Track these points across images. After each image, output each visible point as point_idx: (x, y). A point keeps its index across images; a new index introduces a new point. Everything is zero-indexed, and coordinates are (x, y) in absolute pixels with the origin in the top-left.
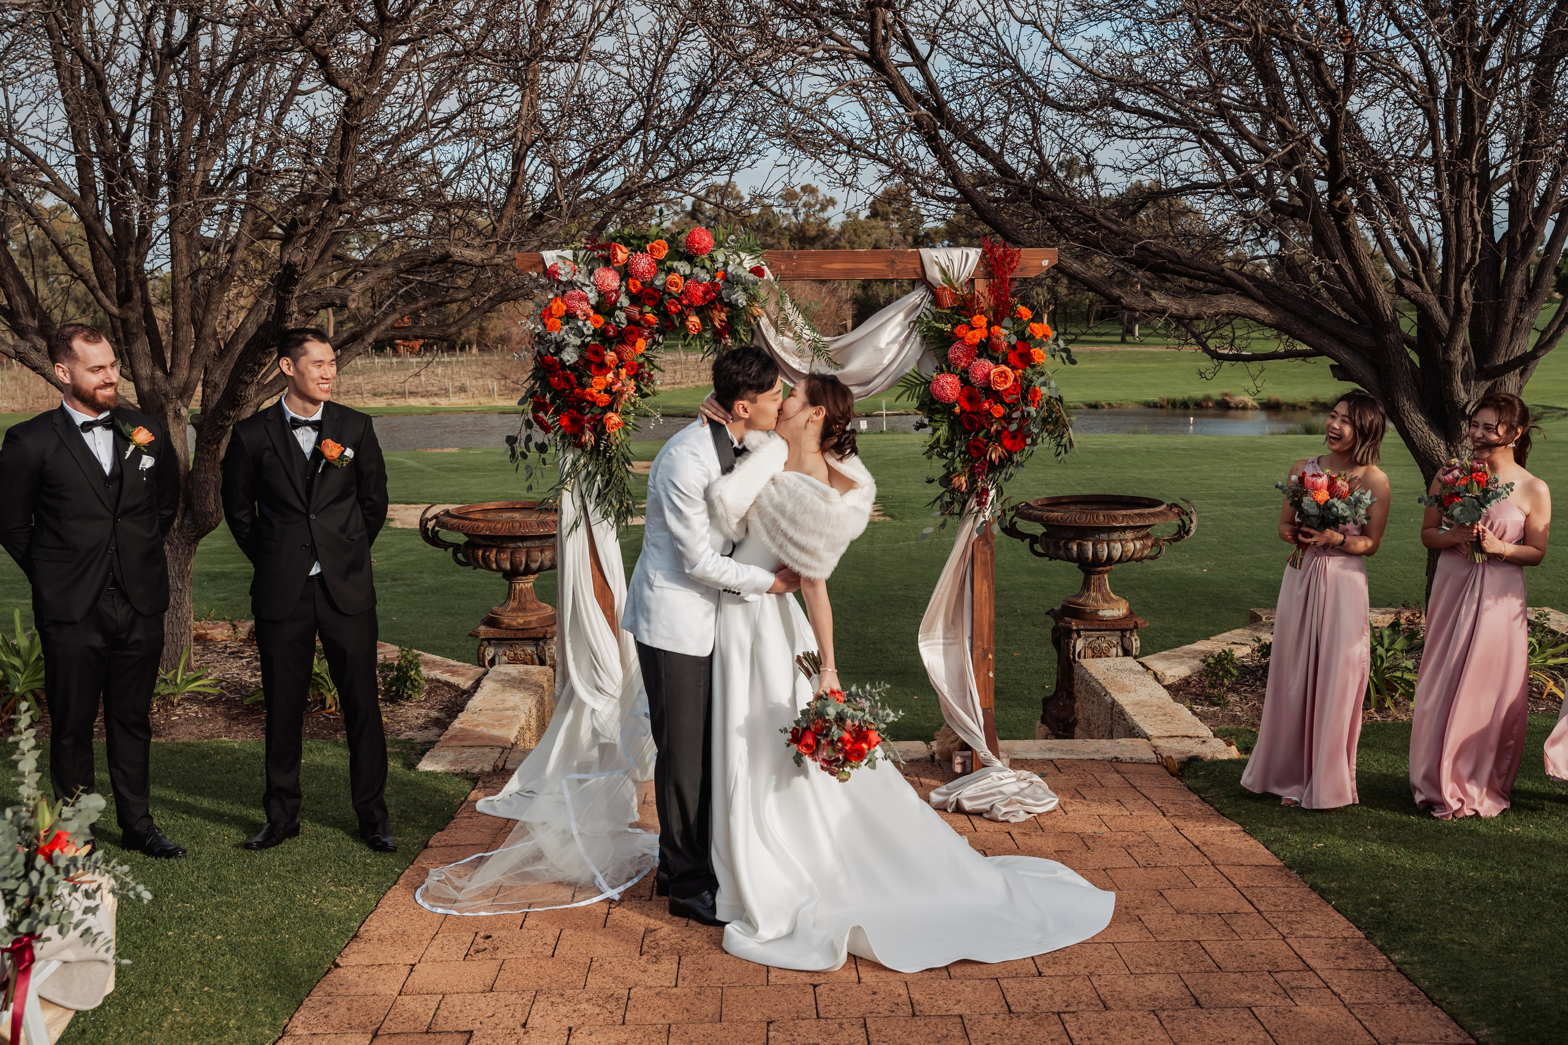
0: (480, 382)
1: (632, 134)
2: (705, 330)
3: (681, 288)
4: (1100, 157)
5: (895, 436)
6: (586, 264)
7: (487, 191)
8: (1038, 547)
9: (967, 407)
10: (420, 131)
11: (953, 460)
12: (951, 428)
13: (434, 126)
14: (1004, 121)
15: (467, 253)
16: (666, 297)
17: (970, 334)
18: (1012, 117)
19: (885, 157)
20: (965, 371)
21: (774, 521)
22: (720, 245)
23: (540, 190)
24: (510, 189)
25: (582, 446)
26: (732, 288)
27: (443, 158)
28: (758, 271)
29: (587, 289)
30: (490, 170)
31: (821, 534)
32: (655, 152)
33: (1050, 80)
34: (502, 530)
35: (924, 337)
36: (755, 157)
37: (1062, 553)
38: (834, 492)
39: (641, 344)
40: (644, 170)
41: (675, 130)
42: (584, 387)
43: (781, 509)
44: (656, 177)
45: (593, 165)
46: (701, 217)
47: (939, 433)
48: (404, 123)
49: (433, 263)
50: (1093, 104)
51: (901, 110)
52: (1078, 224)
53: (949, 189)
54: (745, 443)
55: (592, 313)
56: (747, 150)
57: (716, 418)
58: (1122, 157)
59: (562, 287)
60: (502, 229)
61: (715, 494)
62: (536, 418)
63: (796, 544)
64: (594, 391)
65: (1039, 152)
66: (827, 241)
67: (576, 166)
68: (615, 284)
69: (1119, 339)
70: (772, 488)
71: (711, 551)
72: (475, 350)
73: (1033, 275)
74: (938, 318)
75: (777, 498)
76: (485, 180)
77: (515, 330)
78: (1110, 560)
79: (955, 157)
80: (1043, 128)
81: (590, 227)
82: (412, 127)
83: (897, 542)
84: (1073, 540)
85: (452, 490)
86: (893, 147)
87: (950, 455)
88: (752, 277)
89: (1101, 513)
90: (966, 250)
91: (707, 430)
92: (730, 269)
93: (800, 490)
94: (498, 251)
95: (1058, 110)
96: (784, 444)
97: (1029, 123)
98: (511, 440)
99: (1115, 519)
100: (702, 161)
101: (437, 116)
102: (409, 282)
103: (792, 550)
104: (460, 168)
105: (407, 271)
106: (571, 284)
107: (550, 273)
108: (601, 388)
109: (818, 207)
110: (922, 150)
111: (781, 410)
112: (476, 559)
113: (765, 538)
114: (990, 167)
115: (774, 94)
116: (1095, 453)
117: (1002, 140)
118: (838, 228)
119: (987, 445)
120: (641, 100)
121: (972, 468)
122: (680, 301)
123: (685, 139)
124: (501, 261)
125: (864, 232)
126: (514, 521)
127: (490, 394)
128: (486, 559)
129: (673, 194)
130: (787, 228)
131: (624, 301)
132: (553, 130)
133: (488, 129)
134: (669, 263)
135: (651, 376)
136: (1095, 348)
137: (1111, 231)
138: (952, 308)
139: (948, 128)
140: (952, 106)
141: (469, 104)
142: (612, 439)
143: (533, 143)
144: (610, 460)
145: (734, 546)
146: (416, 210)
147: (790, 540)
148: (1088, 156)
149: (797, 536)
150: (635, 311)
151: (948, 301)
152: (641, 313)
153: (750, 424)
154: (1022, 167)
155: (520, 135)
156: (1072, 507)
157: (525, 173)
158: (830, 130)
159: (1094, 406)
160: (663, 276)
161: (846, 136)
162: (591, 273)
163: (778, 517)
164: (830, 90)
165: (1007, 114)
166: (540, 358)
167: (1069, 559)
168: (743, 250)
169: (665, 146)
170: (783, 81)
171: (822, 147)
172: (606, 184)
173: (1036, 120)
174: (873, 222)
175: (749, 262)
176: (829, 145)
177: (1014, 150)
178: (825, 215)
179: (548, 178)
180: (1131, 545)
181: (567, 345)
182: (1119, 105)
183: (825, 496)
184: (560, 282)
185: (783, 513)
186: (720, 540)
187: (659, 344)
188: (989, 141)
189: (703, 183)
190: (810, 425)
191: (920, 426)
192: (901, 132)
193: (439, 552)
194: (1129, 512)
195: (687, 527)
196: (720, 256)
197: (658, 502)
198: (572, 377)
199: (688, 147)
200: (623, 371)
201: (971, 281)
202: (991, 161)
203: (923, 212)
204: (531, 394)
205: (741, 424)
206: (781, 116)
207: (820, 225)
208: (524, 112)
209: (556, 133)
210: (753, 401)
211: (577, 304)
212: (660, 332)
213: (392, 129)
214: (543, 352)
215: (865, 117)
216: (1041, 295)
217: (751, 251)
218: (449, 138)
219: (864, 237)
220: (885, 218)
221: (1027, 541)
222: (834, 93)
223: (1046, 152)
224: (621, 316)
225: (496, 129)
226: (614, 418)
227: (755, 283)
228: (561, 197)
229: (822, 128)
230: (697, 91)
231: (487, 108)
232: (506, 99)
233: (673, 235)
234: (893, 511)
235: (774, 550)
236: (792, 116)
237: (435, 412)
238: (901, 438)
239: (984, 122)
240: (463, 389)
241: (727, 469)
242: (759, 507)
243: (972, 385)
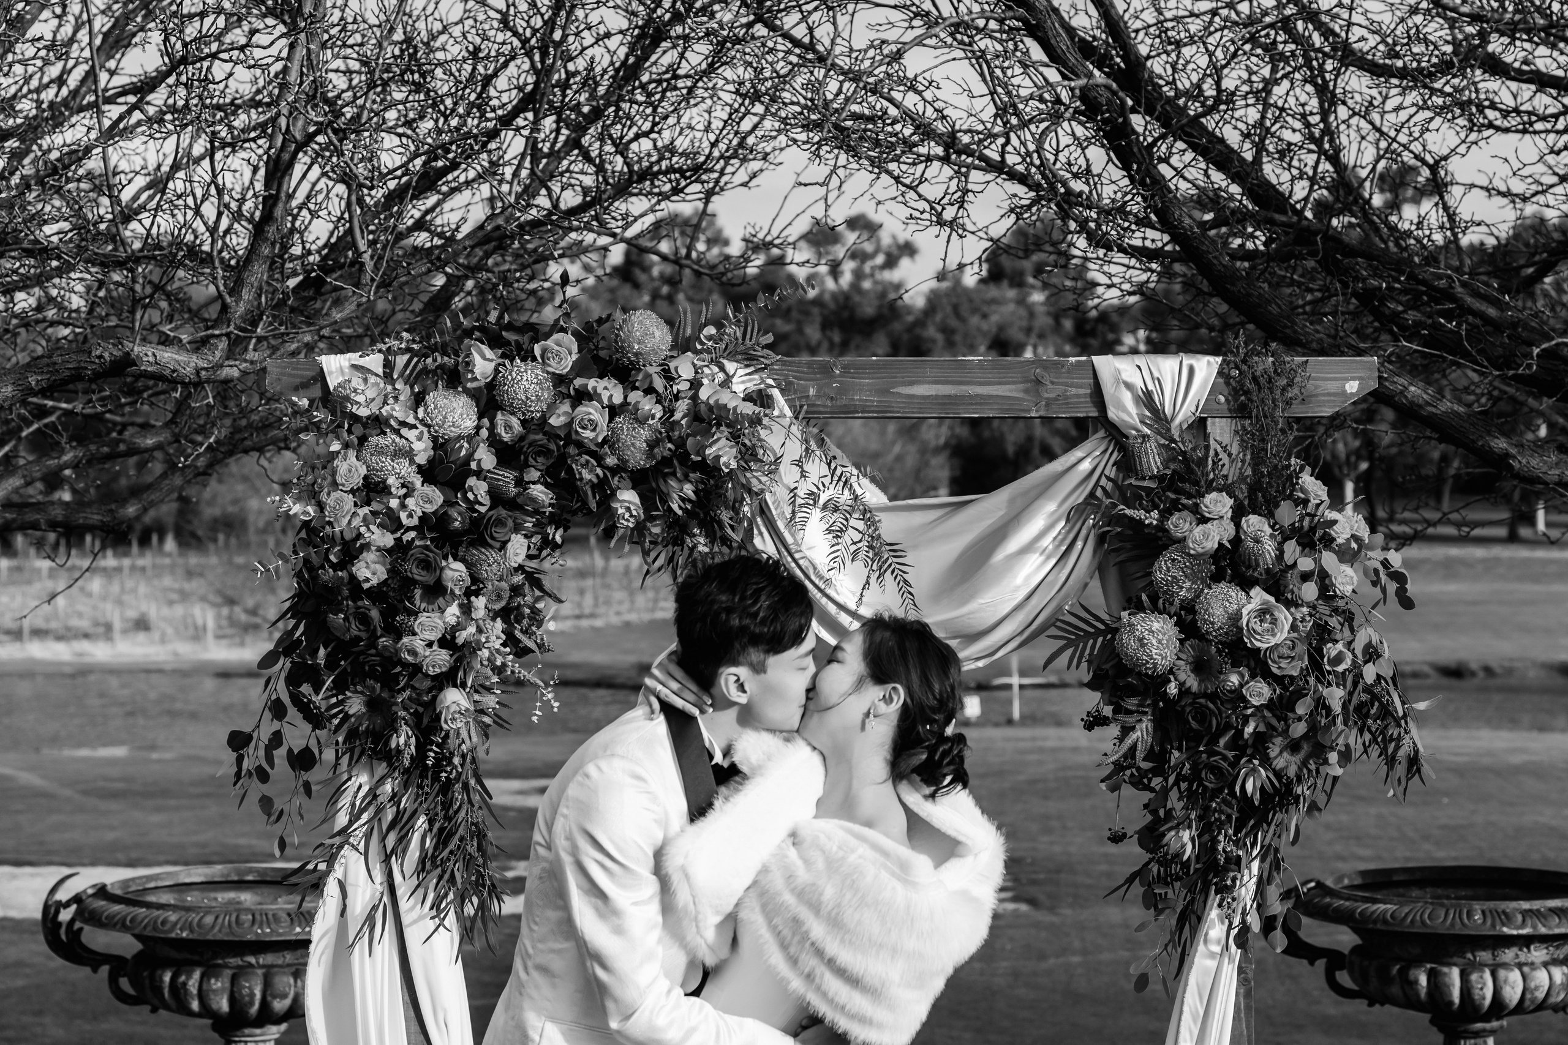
0: (179, 610)
1: (506, 121)
2: (650, 518)
3: (603, 432)
4: (1459, 169)
5: (1039, 732)
6: (409, 382)
7: (213, 230)
8: (1344, 978)
9: (1193, 683)
10: (81, 109)
11: (1165, 792)
12: (1160, 726)
13: (110, 101)
14: (1262, 95)
15: (168, 356)
16: (572, 450)
17: (1198, 531)
18: (1279, 91)
19: (1021, 168)
20: (1189, 607)
21: (796, 922)
22: (682, 345)
23: (319, 232)
24: (259, 231)
25: (391, 757)
26: (708, 433)
27: (123, 166)
28: (760, 398)
29: (412, 434)
30: (220, 192)
31: (894, 952)
32: (555, 155)
33: (1356, 18)
34: (215, 929)
35: (1101, 539)
36: (755, 166)
37: (1395, 990)
38: (921, 862)
39: (518, 548)
40: (529, 192)
41: (597, 114)
42: (398, 633)
43: (810, 898)
44: (556, 206)
45: (428, 181)
46: (642, 277)
47: (1134, 736)
48: (48, 95)
49: (97, 376)
50: (1445, 67)
51: (1053, 75)
52: (1414, 305)
53: (1151, 233)
54: (737, 758)
55: (418, 481)
56: (741, 151)
57: (679, 703)
58: (1505, 170)
59: (358, 430)
60: (240, 309)
61: (673, 864)
62: (296, 699)
63: (841, 973)
64: (418, 644)
65: (1334, 158)
66: (897, 326)
67: (392, 184)
68: (468, 423)
69: (1502, 532)
70: (792, 853)
71: (664, 984)
72: (170, 544)
73: (1327, 412)
74: (1132, 498)
75: (803, 875)
76: (209, 210)
77: (254, 504)
78: (1498, 1006)
79: (1163, 168)
80: (1342, 112)
81: (417, 306)
82: (65, 103)
83: (1042, 957)
84: (1418, 962)
85: (110, 836)
86: (1039, 150)
87: (1156, 782)
88: (748, 409)
89: (1477, 906)
90: (1188, 360)
91: (660, 726)
92: (704, 394)
93: (852, 858)
94: (230, 354)
95: (1372, 73)
96: (816, 760)
97: (1314, 102)
98: (239, 741)
99: (1507, 918)
100: (647, 174)
101: (118, 81)
102: (43, 412)
103: (834, 985)
104: (158, 184)
105: (44, 393)
106: (378, 423)
107: (330, 400)
108: (435, 636)
109: (880, 259)
110: (1097, 155)
111: (811, 691)
112: (158, 989)
113: (777, 959)
114: (1235, 189)
115: (796, 43)
116: (1460, 771)
117: (1259, 134)
118: (920, 302)
119: (1235, 764)
120: (529, 54)
121: (1206, 812)
122: (600, 460)
123: (616, 131)
124: (235, 373)
125: (975, 311)
126: (238, 909)
127: (197, 635)
128: (178, 991)
129: (589, 237)
130: (817, 302)
131: (486, 458)
132: (349, 112)
133: (219, 107)
134: (578, 382)
135: (535, 612)
136: (1454, 551)
137: (1486, 319)
138: (1160, 478)
139: (1149, 111)
140: (1157, 66)
141: (184, 61)
142: (452, 743)
143: (310, 138)
144: (448, 785)
145: (706, 974)
146: (64, 270)
147: (831, 963)
148: (1434, 168)
149: (846, 957)
150: (507, 478)
151: (1153, 461)
152: (520, 482)
153: (748, 717)
154: (1300, 190)
155: (283, 121)
156: (1415, 893)
157: (290, 197)
158: (908, 115)
159: (1455, 672)
160: (566, 407)
161: (941, 127)
162: (418, 400)
163: (805, 914)
164: (910, 36)
165: (1269, 84)
166: (307, 574)
167: (1410, 1002)
168: (731, 357)
169: (574, 143)
170: (816, 16)
171: (892, 147)
172: (454, 218)
173: (1328, 98)
174: (993, 292)
175: (743, 380)
176: (909, 146)
177: (1285, 153)
178: (893, 276)
179: (336, 207)
180: (1541, 978)
181: (366, 547)
182: (1496, 67)
183: (903, 871)
184: (355, 418)
185: (816, 908)
186: (680, 961)
187: (555, 546)
188: (1232, 137)
189: (649, 219)
190: (872, 722)
191: (1095, 721)
192: (1056, 118)
193: (83, 972)
194: (1536, 905)
195: (619, 931)
196: (684, 368)
197: (554, 877)
198: (375, 614)
199: (622, 148)
200: (480, 602)
201: (1199, 425)
202: (1235, 177)
203: (1094, 275)
204: (286, 646)
205: (732, 714)
206: (808, 86)
207: (883, 295)
208: (293, 77)
209: (357, 118)
210: (759, 669)
211: (387, 463)
212: (557, 520)
213: (26, 106)
214: (315, 560)
215: (980, 88)
216: (1342, 444)
217: (748, 359)
218: (139, 123)
219: (975, 320)
220: (1018, 281)
221: (1321, 963)
222: (919, 42)
223: (1349, 157)
224: (479, 489)
225: (234, 107)
226: (454, 699)
227: (756, 421)
228: (362, 245)
229: (893, 111)
230: (642, 36)
231: (219, 70)
232: (258, 53)
233: (588, 326)
234: (1033, 891)
235: (796, 984)
236: (833, 86)
237: (82, 672)
238: (1051, 736)
239: (1225, 99)
240: (142, 625)
241: (698, 810)
242: (762, 894)
243: (1202, 637)
